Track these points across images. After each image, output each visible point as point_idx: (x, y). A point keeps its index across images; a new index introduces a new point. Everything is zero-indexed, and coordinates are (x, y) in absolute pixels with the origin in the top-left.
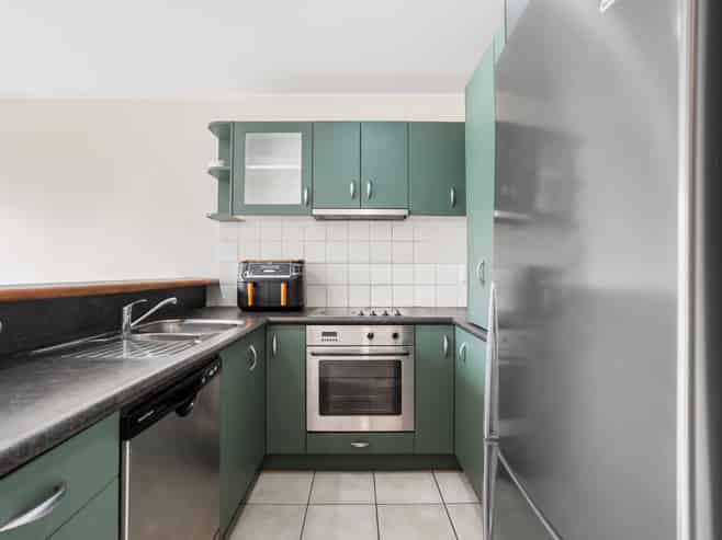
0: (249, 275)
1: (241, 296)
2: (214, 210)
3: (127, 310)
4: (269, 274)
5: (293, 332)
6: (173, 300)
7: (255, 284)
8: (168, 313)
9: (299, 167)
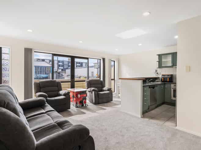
0: (163, 77)
1: (162, 80)
2: (158, 67)
3: (147, 80)
4: (166, 77)
5: (169, 85)
6: (152, 79)
7: (164, 78)
8: (151, 81)
9: (171, 60)
